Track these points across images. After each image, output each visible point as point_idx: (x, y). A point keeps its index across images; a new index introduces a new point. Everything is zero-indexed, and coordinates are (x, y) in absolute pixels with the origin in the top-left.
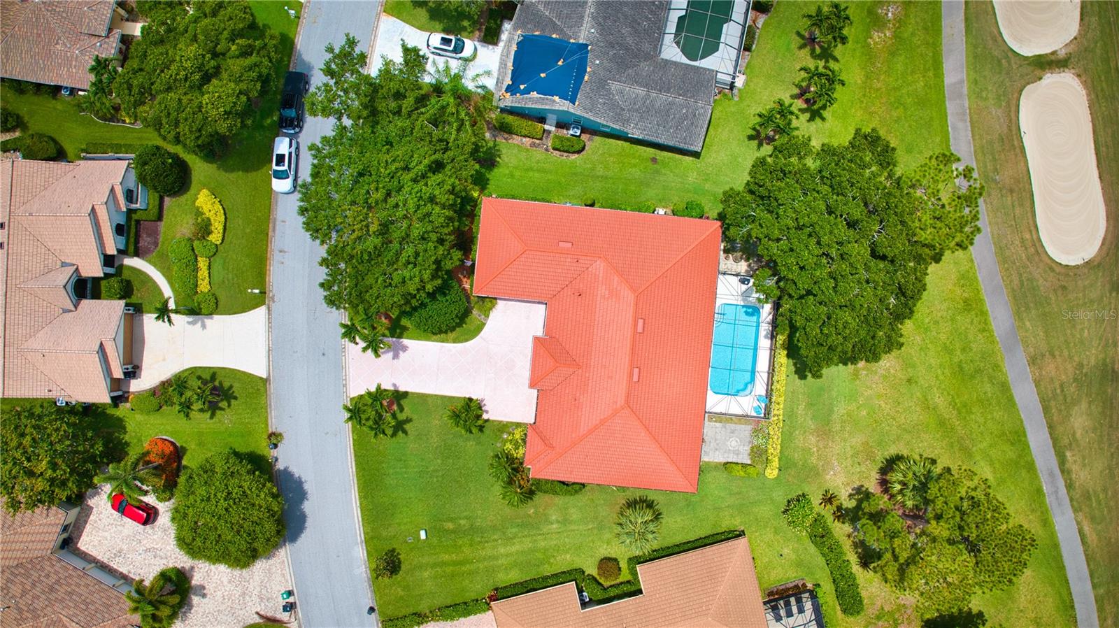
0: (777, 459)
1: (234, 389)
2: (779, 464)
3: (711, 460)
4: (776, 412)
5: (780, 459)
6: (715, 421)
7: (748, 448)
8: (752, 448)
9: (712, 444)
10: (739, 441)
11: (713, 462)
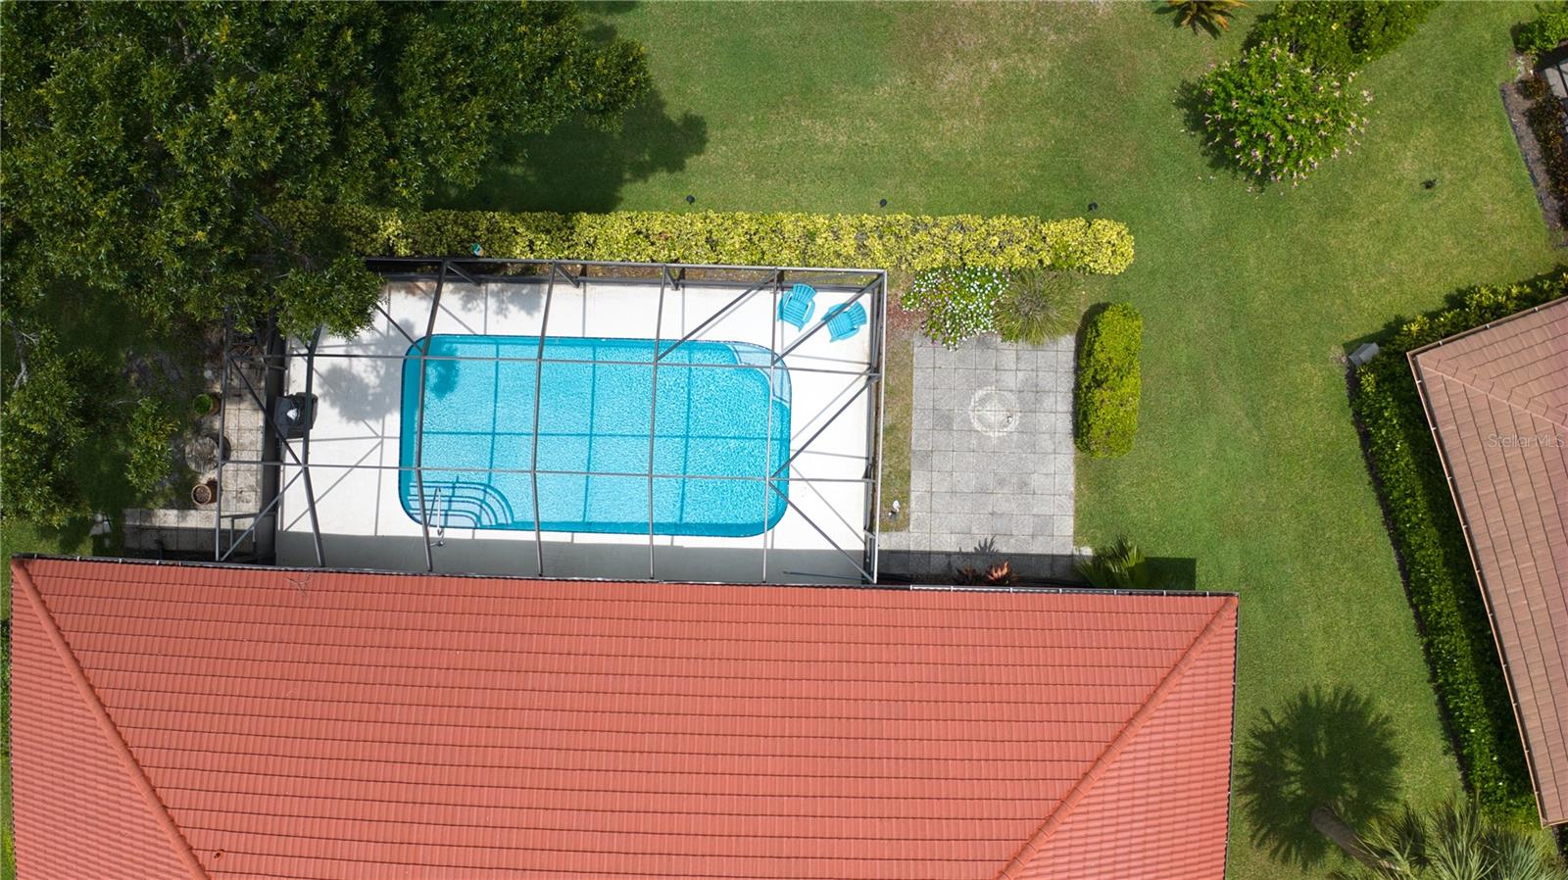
0: (1052, 228)
2: (1072, 215)
3: (1069, 505)
4: (848, 245)
5: (1048, 213)
6: (905, 498)
7: (1009, 353)
8: (1007, 335)
9: (1004, 507)
10: (980, 393)
11: (1079, 496)
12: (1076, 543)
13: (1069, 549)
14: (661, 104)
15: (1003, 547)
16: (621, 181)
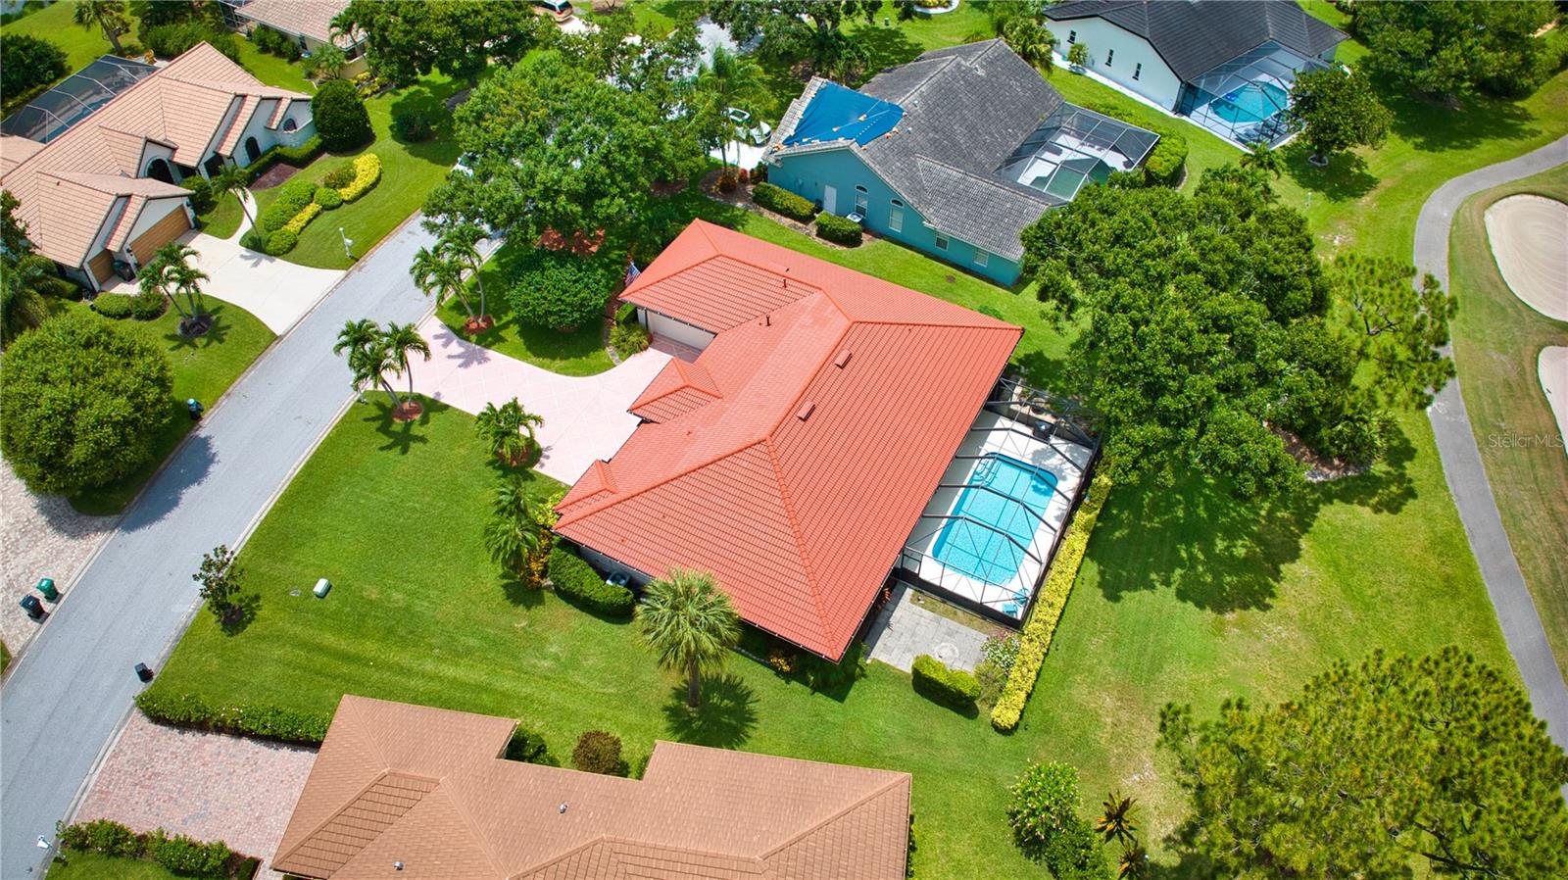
0: (1021, 696)
1: (229, 331)
2: (1025, 705)
3: (892, 664)
4: (1042, 616)
5: (1030, 697)
6: (923, 606)
7: (971, 669)
9: (903, 639)
10: (957, 651)
11: (894, 669)
12: (874, 659)
13: (872, 655)
14: (1129, 591)
15: (886, 632)
16: (1100, 564)
